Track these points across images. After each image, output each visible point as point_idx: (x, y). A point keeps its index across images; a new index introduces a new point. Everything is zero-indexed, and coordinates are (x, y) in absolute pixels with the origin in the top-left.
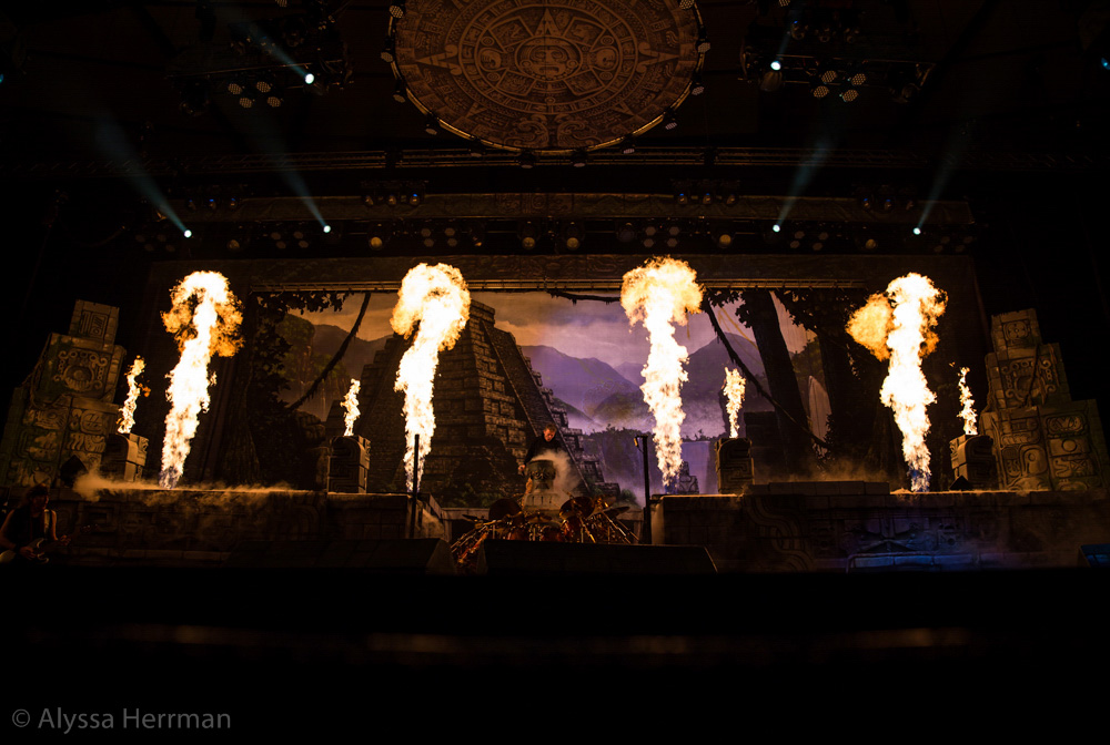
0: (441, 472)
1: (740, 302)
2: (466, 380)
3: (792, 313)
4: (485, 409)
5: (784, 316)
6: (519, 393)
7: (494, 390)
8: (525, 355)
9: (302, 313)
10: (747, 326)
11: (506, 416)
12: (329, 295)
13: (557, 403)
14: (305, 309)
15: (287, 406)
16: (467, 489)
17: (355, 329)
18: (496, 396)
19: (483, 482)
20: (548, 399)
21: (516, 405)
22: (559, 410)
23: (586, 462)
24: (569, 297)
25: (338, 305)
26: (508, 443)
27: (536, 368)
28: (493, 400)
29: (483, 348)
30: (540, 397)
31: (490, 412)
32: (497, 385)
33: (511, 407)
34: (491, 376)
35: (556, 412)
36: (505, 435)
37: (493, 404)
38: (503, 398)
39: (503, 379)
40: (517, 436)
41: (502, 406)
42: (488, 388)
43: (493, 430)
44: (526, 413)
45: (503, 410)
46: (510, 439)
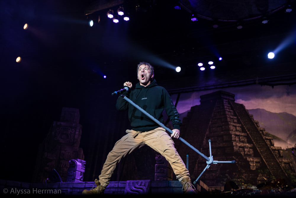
0: (214, 169)
2: (223, 127)
4: (233, 139)
6: (249, 131)
7: (236, 130)
8: (250, 113)
11: (243, 142)
13: (267, 135)
16: (227, 177)
18: (238, 133)
19: (234, 174)
20: (263, 133)
21: (247, 137)
22: (269, 138)
23: (285, 163)
24: (270, 85)
26: (245, 155)
27: (256, 119)
28: (236, 135)
29: (231, 112)
30: (259, 132)
31: (235, 141)
32: (238, 128)
33: (245, 138)
34: (235, 124)
35: (267, 139)
36: (243, 151)
37: (237, 137)
38: (241, 134)
39: (240, 125)
40: (249, 151)
41: (241, 138)
42: (234, 130)
43: (237, 149)
44: (253, 140)
45: (241, 140)
46: (246, 153)
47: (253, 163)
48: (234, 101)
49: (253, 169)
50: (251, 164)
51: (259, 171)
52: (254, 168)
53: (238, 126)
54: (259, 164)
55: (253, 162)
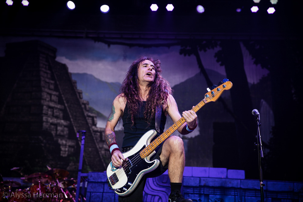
1: (218, 49)
2: (33, 94)
3: (254, 57)
4: (44, 112)
6: (67, 103)
7: (51, 100)
8: (74, 78)
10: (221, 65)
11: (57, 117)
13: (91, 110)
18: (52, 104)
20: (85, 107)
21: (64, 111)
22: (92, 115)
24: (106, 42)
26: (56, 135)
27: (80, 87)
28: (49, 107)
29: (47, 73)
30: (80, 106)
31: (46, 114)
32: (54, 98)
33: (61, 112)
34: (50, 92)
35: (89, 116)
36: (55, 130)
37: (49, 110)
38: (56, 106)
39: (57, 93)
40: (63, 131)
41: (55, 111)
42: (47, 99)
43: (47, 126)
44: (71, 116)
45: (56, 114)
46: (58, 133)
47: (66, 148)
48: (55, 57)
49: (64, 156)
50: (63, 149)
51: (71, 158)
52: (65, 154)
53: (55, 95)
54: (72, 150)
55: (66, 145)
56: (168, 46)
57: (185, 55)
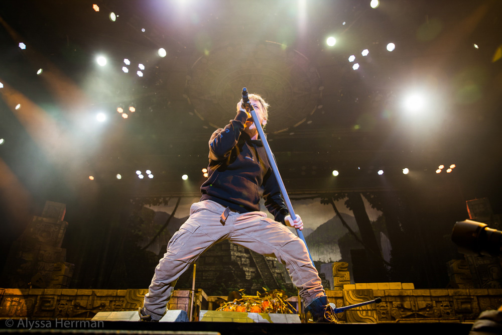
1: (346, 199)
3: (371, 203)
4: (231, 248)
5: (367, 205)
9: (150, 206)
10: (350, 210)
11: (241, 252)
12: (162, 199)
14: (151, 205)
15: (142, 248)
16: (222, 286)
17: (173, 213)
19: (230, 283)
23: (277, 273)
25: (166, 203)
26: (241, 264)
31: (233, 250)
36: (240, 261)
37: (235, 247)
40: (245, 261)
43: (234, 258)
45: (239, 249)
46: (243, 263)
47: (249, 273)
49: (248, 279)
50: (247, 274)
51: (254, 280)
54: (254, 274)
55: (249, 271)
56: (312, 198)
57: (325, 204)
